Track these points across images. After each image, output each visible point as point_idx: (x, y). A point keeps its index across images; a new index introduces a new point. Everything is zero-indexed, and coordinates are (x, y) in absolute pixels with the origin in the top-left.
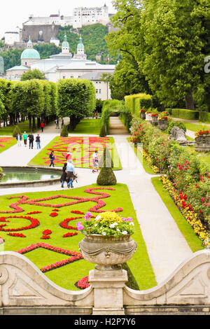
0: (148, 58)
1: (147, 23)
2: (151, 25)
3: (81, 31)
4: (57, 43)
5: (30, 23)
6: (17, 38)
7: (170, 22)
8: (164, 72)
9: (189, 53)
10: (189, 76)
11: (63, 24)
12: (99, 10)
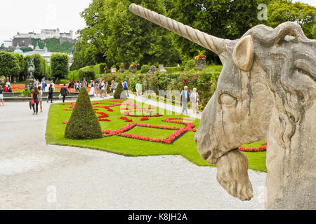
0: (109, 38)
1: (110, 18)
2: (113, 19)
3: (45, 41)
4: (32, 47)
5: (18, 37)
6: (10, 44)
7: (124, 17)
8: (119, 46)
9: (134, 35)
10: (134, 48)
11: (35, 37)
12: (55, 30)
